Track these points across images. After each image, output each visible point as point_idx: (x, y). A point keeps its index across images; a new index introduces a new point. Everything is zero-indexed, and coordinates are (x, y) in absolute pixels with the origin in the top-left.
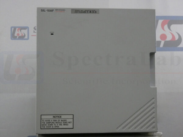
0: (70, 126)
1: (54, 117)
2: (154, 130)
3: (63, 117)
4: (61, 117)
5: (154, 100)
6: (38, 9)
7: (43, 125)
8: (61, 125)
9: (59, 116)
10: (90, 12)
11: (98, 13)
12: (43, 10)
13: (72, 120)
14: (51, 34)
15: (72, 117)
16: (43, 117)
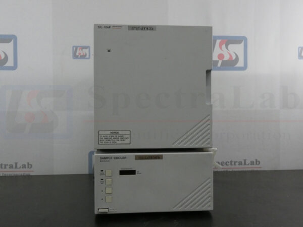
0: (127, 141)
1: (111, 133)
2: (209, 146)
3: (120, 132)
4: (118, 133)
5: (209, 117)
6: (95, 25)
7: (101, 140)
8: (118, 140)
9: (117, 132)
10: (147, 29)
11: (155, 30)
12: (100, 27)
13: (128, 136)
14: (109, 51)
15: (128, 133)
16: (100, 133)
